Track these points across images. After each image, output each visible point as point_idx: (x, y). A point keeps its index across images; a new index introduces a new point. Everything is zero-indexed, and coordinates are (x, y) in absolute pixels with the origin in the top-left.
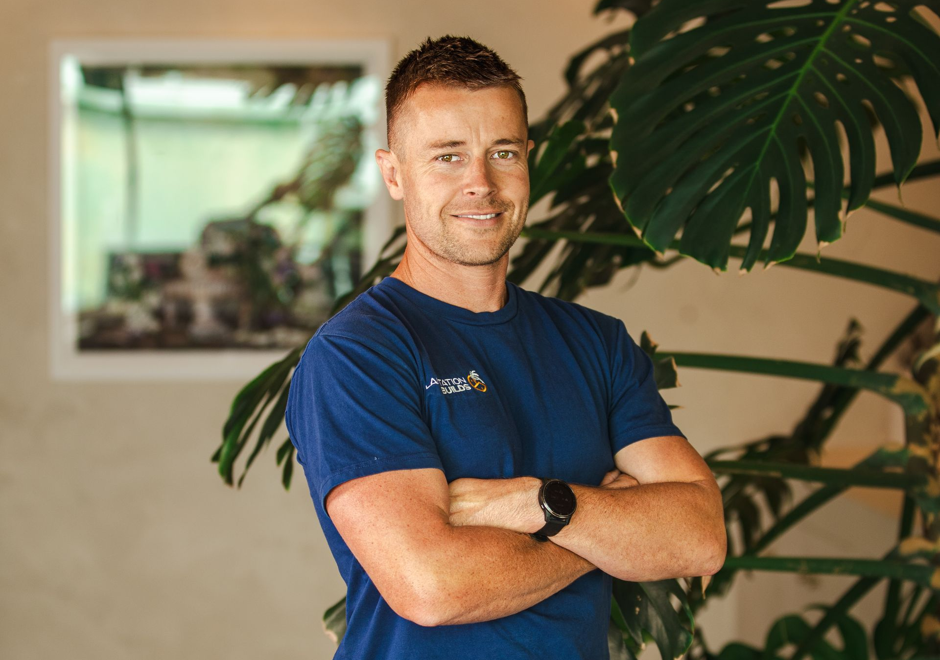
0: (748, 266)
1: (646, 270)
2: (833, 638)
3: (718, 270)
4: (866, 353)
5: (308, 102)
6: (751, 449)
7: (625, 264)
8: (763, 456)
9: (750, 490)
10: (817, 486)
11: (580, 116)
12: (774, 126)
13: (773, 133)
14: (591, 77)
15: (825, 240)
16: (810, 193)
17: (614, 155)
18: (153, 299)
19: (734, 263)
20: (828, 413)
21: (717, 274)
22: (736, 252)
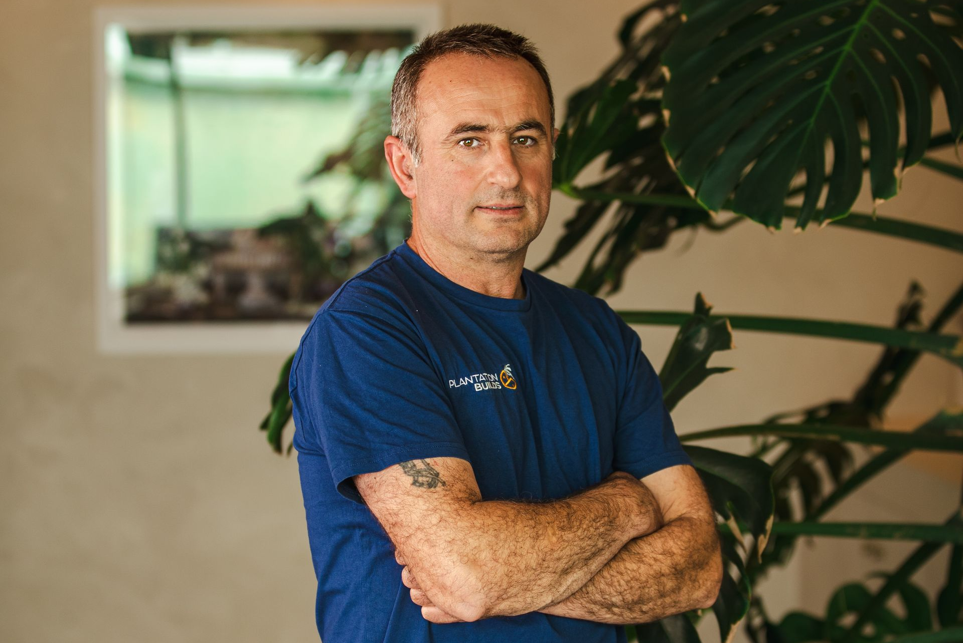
0: (802, 225)
1: (702, 233)
2: (895, 605)
3: (772, 229)
4: (927, 316)
5: (358, 69)
6: (811, 415)
7: (681, 225)
8: (823, 421)
9: (810, 457)
10: (877, 449)
11: (635, 76)
12: (828, 83)
13: (827, 90)
14: (646, 37)
15: (881, 197)
16: (865, 153)
17: (666, 114)
18: (202, 271)
19: (788, 224)
20: (888, 378)
21: (772, 233)
22: (791, 212)
